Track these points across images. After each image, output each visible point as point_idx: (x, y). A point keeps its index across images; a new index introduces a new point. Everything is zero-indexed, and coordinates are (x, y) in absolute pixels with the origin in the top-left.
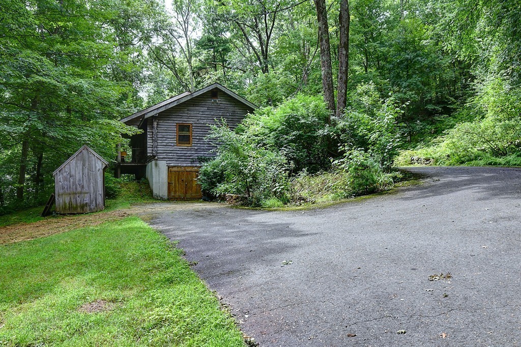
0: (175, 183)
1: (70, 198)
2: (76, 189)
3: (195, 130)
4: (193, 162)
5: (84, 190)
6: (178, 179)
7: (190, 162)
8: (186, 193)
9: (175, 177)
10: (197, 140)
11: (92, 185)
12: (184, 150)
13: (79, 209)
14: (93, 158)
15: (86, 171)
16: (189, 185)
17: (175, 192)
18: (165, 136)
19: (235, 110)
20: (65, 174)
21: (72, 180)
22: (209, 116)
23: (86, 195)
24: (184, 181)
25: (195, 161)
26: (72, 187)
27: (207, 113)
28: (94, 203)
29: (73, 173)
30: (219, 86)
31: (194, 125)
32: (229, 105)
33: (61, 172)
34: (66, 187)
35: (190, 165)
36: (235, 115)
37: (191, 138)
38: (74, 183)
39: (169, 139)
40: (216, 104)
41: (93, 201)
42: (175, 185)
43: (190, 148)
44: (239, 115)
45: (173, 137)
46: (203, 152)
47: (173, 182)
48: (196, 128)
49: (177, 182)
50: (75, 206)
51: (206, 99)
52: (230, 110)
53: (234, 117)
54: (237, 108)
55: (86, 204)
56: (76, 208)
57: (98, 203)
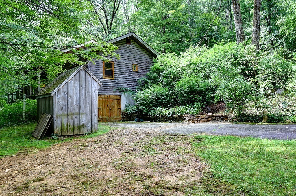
0: (102, 109)
1: (68, 119)
2: (74, 109)
3: (116, 67)
4: (114, 92)
5: (81, 111)
6: (105, 105)
7: (113, 92)
8: (110, 116)
9: (102, 103)
10: (117, 75)
11: (88, 106)
12: (109, 82)
13: (76, 130)
14: (90, 79)
15: (83, 91)
16: (112, 110)
17: (103, 115)
18: (95, 70)
19: (142, 54)
20: (63, 94)
21: (70, 100)
22: (125, 57)
23: (83, 116)
24: (109, 106)
25: (116, 91)
26: (70, 107)
27: (124, 55)
28: (90, 123)
29: (70, 93)
30: (134, 35)
31: (116, 63)
32: (137, 50)
33: (60, 92)
34: (64, 108)
35: (113, 94)
36: (142, 58)
37: (114, 73)
38: (72, 104)
39: (98, 73)
40: (129, 48)
41: (89, 122)
42: (102, 110)
43: (113, 80)
44: (144, 58)
45: (101, 71)
46: (121, 85)
47: (101, 107)
48: (117, 65)
49: (104, 108)
50: (72, 127)
51: (123, 44)
52: (138, 54)
53: (141, 59)
54: (143, 53)
55: (83, 125)
56: (74, 130)
57: (93, 123)
